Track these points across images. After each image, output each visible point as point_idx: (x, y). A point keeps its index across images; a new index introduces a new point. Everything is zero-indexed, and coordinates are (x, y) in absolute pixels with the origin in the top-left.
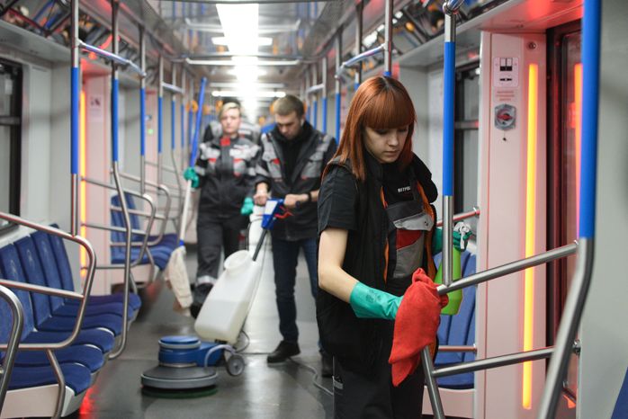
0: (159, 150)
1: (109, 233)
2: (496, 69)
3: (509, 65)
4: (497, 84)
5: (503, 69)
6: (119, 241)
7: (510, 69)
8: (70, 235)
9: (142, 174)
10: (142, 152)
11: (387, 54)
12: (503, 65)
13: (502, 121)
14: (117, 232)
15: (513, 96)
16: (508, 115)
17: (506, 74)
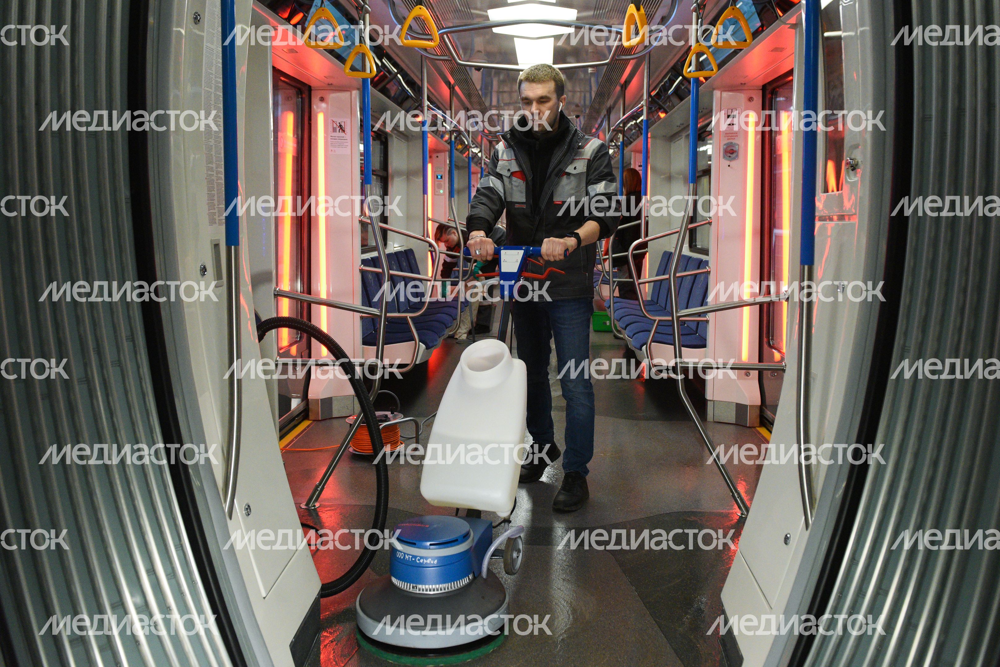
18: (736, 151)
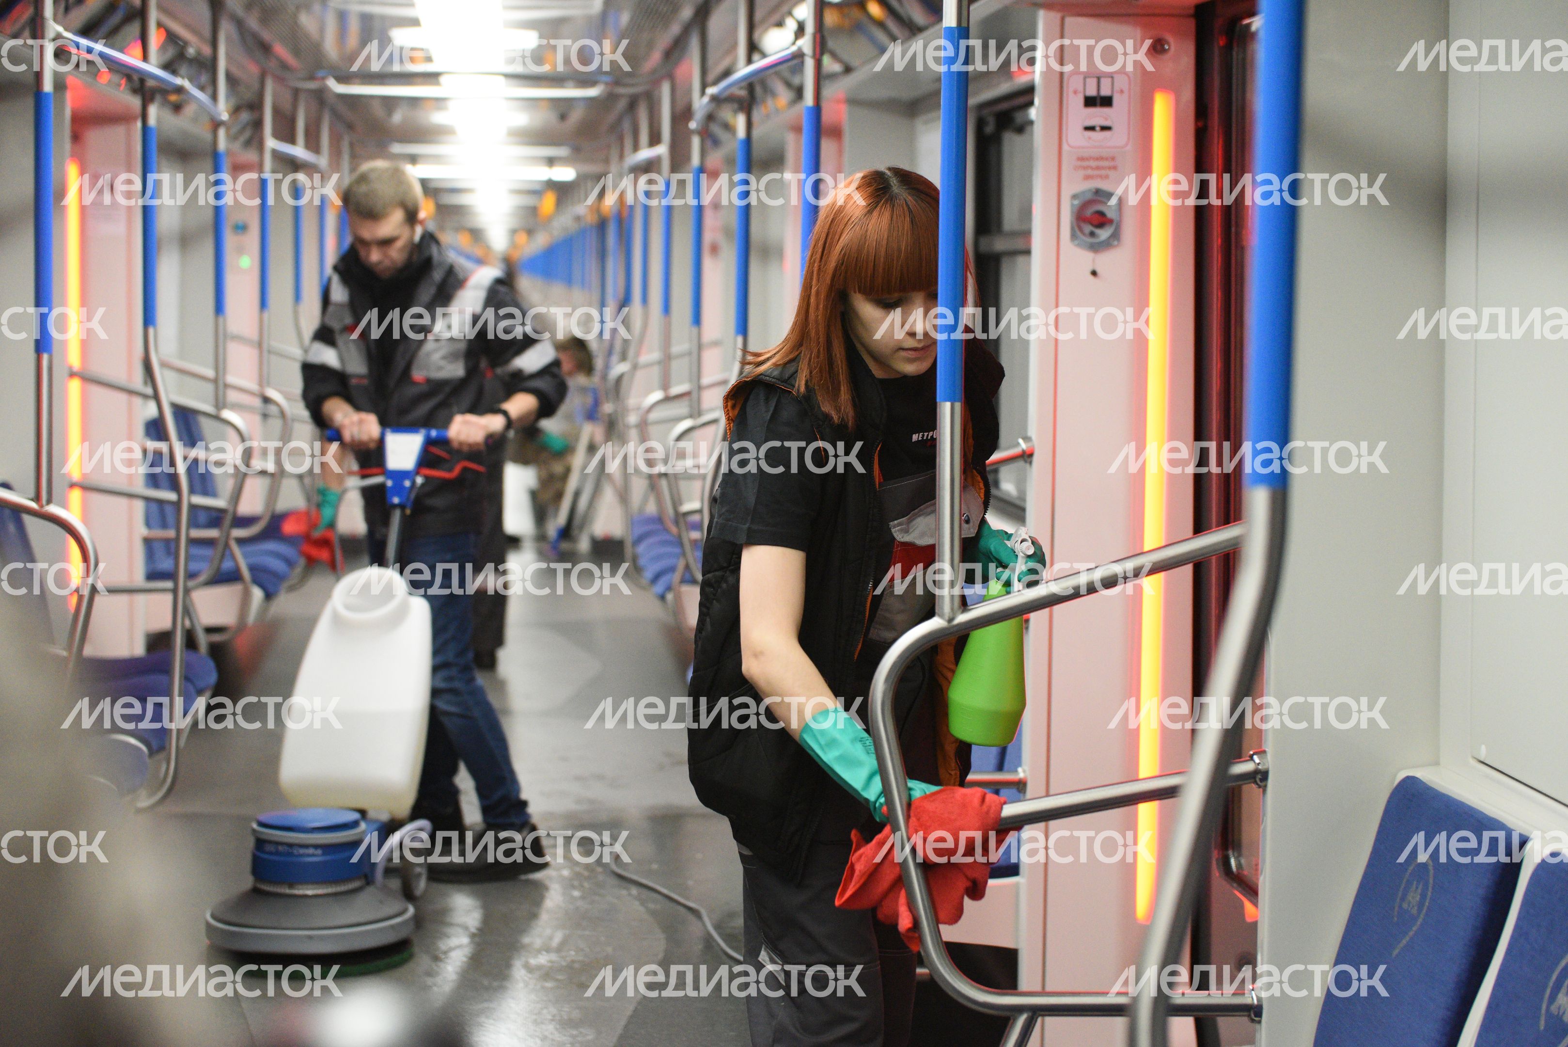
0: (263, 303)
1: (139, 506)
2: (1075, 103)
3: (1105, 92)
4: (1075, 137)
5: (1090, 102)
6: (164, 525)
7: (1107, 102)
8: (33, 505)
9: (219, 363)
10: (219, 307)
11: (809, 64)
12: (1092, 92)
13: (1088, 228)
14: (161, 502)
15: (1115, 168)
16: (1101, 214)
17: (1098, 115)
18: (1111, 221)
